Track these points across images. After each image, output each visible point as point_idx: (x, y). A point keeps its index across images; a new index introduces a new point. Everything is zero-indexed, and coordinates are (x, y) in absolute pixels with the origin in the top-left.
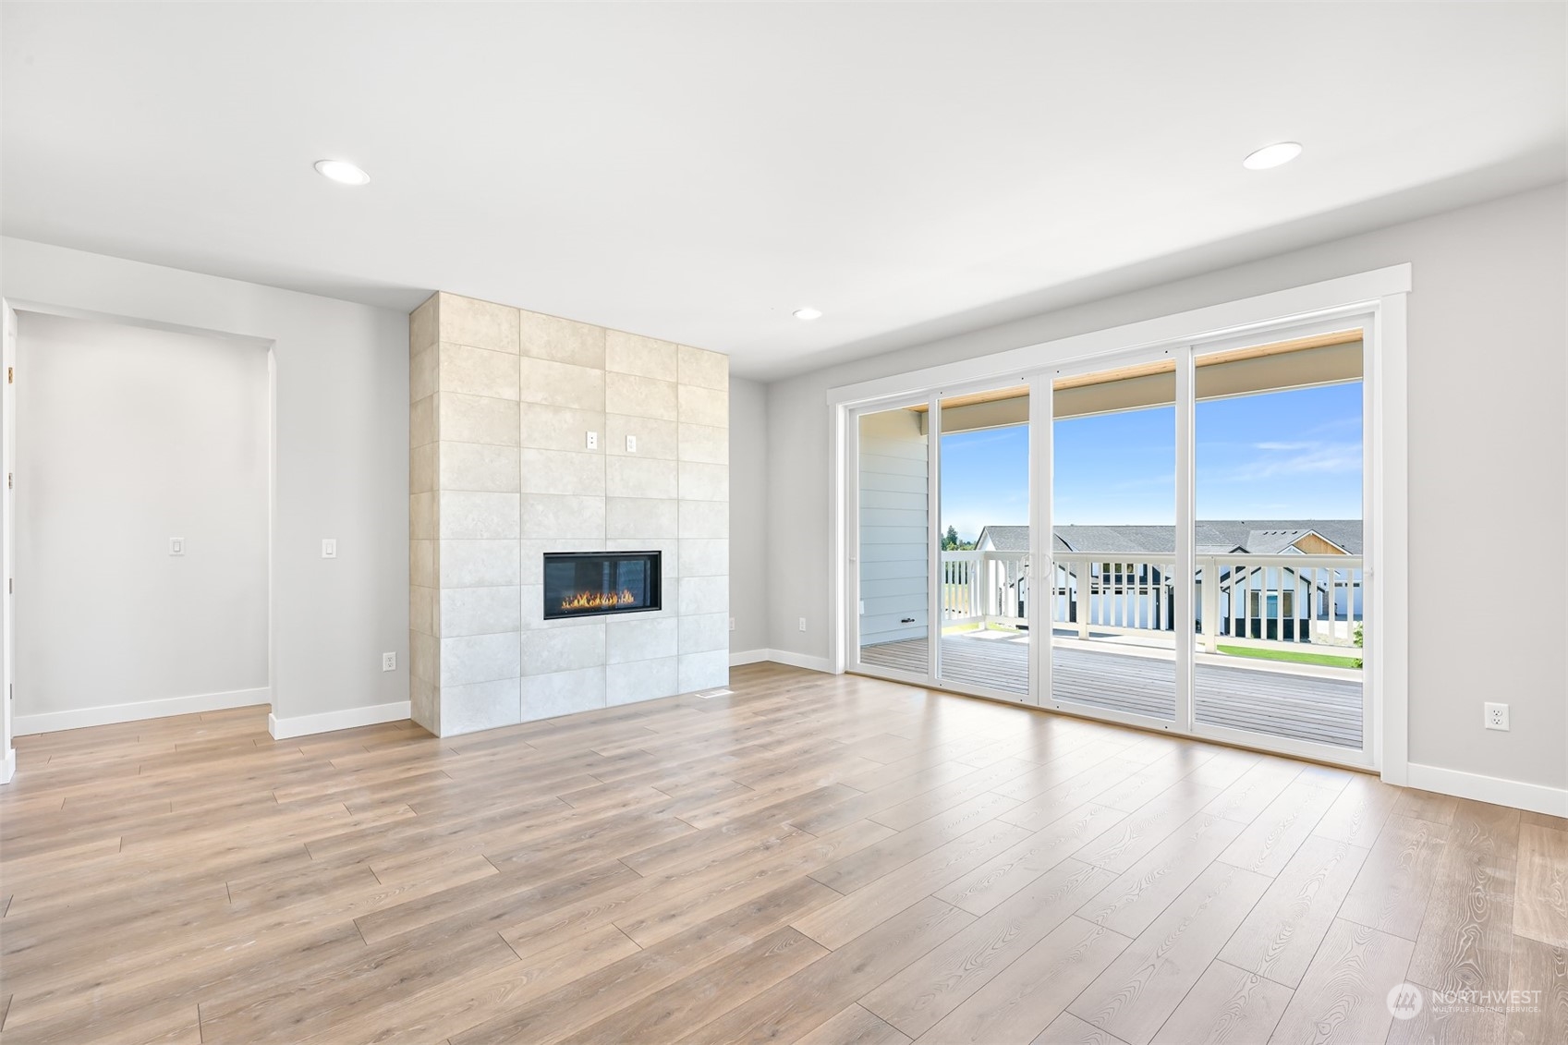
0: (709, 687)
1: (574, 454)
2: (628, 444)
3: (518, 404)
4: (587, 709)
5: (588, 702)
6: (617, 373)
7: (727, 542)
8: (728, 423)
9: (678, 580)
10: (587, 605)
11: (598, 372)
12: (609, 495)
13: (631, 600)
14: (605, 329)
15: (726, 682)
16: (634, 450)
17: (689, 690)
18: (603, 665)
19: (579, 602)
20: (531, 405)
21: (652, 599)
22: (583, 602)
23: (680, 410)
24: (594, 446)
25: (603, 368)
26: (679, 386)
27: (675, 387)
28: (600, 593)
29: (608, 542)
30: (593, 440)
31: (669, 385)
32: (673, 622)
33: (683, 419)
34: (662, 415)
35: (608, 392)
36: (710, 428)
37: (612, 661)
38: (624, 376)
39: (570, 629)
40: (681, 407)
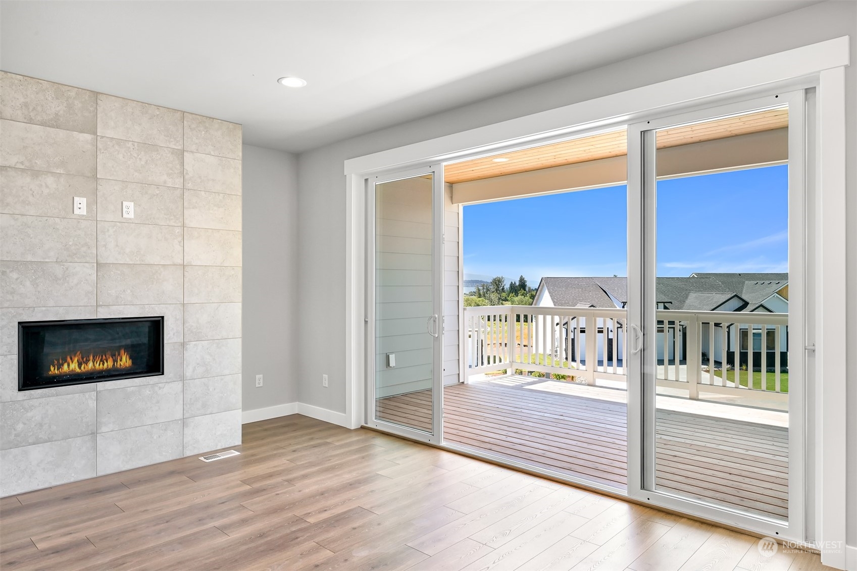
0: (219, 448)
1: (57, 220)
2: (125, 210)
4: (72, 480)
6: (112, 138)
7: (240, 305)
8: (241, 190)
9: (183, 345)
10: (78, 370)
11: (88, 137)
12: (101, 261)
14: (96, 94)
15: (238, 441)
16: (132, 216)
17: (196, 452)
18: (93, 433)
19: (69, 365)
20: (2, 168)
22: (72, 366)
23: (187, 177)
24: (84, 212)
25: (94, 133)
26: (185, 154)
27: (180, 154)
28: (91, 358)
29: (99, 309)
30: (81, 205)
31: (173, 151)
32: (178, 386)
33: (190, 185)
34: (165, 182)
35: (100, 157)
36: (221, 195)
37: (104, 429)
38: (119, 142)
39: (52, 399)
40: (187, 174)
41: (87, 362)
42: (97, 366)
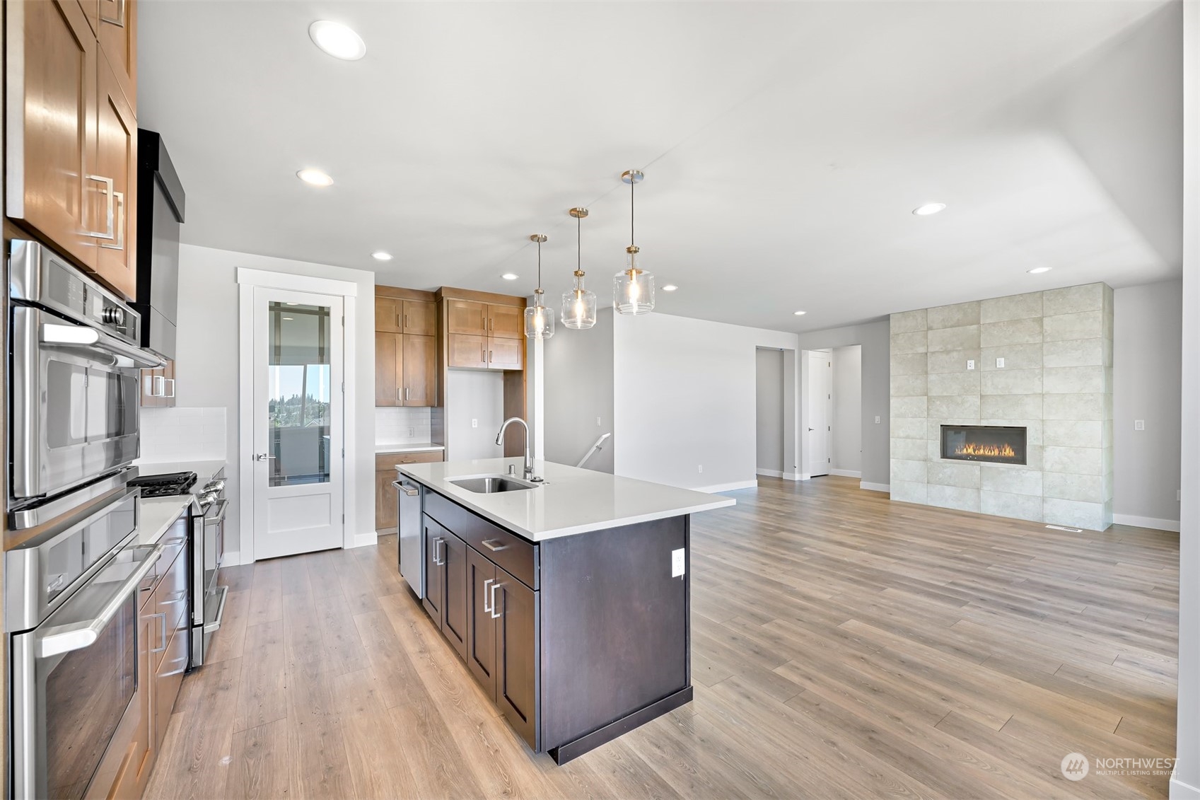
1: (959, 374)
2: (998, 363)
3: (926, 354)
4: (968, 510)
5: (968, 507)
6: (990, 323)
9: (1042, 448)
10: (973, 453)
11: (975, 326)
12: (983, 394)
13: (1012, 454)
14: (980, 302)
15: (1099, 528)
16: (1003, 366)
18: (978, 488)
19: (967, 450)
20: (933, 353)
21: (1020, 458)
22: (969, 450)
23: (1045, 334)
24: (973, 368)
25: (978, 323)
26: (1044, 319)
27: (1040, 321)
28: (982, 447)
29: (982, 421)
30: (971, 364)
31: (1034, 320)
32: (1038, 474)
33: (1048, 339)
34: (1027, 341)
35: (982, 336)
36: (1080, 341)
37: (985, 488)
38: (994, 324)
39: (957, 465)
40: (1046, 332)
41: (979, 450)
42: (986, 453)
